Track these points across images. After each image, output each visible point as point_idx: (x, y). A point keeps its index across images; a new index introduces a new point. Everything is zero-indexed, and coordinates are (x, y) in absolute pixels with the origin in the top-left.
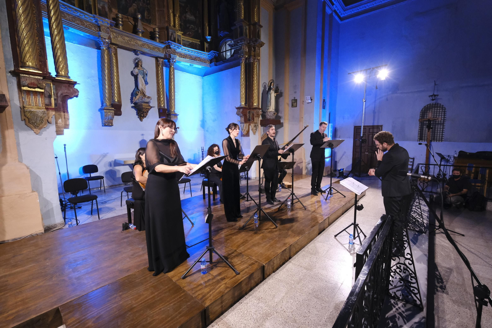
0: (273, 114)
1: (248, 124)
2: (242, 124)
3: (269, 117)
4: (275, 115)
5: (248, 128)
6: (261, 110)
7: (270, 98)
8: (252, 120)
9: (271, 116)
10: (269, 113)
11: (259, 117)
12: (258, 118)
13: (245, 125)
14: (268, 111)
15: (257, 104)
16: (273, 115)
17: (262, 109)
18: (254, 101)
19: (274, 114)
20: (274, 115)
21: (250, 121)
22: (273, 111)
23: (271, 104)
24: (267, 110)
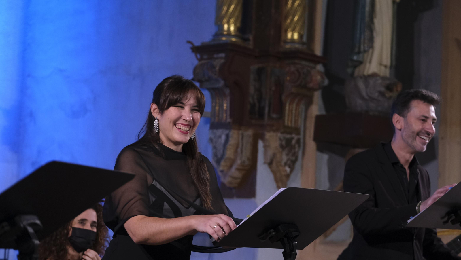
0: (383, 89)
1: (250, 132)
2: (219, 132)
3: (359, 101)
4: (394, 94)
5: (247, 153)
6: (320, 67)
7: (367, 9)
8: (274, 116)
9: (372, 99)
10: (361, 85)
11: (309, 103)
12: (302, 107)
13: (234, 135)
14: (357, 72)
15: (301, 36)
16: (382, 94)
17: (323, 60)
18: (286, 18)
19: (389, 88)
20: (388, 94)
21: (261, 116)
22: (386, 72)
23: (371, 40)
24: (349, 70)
